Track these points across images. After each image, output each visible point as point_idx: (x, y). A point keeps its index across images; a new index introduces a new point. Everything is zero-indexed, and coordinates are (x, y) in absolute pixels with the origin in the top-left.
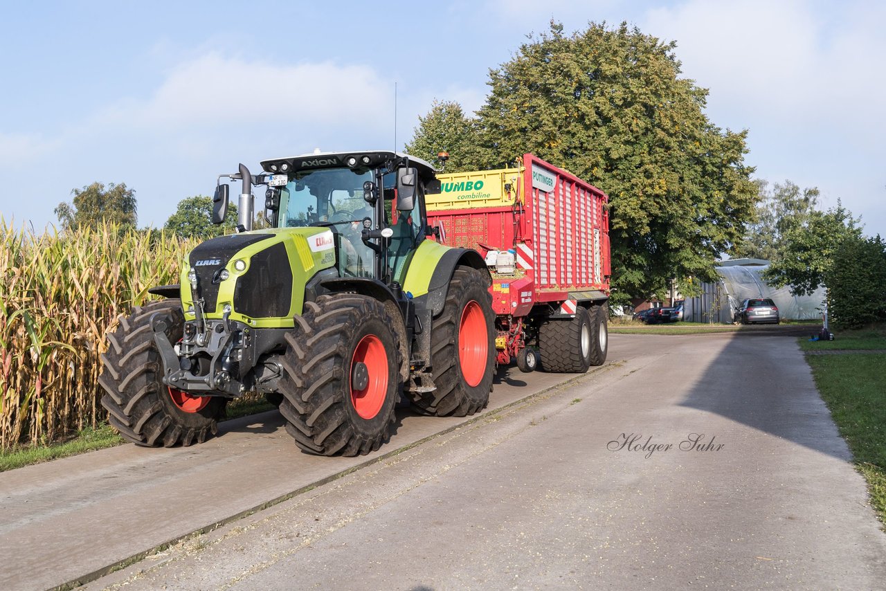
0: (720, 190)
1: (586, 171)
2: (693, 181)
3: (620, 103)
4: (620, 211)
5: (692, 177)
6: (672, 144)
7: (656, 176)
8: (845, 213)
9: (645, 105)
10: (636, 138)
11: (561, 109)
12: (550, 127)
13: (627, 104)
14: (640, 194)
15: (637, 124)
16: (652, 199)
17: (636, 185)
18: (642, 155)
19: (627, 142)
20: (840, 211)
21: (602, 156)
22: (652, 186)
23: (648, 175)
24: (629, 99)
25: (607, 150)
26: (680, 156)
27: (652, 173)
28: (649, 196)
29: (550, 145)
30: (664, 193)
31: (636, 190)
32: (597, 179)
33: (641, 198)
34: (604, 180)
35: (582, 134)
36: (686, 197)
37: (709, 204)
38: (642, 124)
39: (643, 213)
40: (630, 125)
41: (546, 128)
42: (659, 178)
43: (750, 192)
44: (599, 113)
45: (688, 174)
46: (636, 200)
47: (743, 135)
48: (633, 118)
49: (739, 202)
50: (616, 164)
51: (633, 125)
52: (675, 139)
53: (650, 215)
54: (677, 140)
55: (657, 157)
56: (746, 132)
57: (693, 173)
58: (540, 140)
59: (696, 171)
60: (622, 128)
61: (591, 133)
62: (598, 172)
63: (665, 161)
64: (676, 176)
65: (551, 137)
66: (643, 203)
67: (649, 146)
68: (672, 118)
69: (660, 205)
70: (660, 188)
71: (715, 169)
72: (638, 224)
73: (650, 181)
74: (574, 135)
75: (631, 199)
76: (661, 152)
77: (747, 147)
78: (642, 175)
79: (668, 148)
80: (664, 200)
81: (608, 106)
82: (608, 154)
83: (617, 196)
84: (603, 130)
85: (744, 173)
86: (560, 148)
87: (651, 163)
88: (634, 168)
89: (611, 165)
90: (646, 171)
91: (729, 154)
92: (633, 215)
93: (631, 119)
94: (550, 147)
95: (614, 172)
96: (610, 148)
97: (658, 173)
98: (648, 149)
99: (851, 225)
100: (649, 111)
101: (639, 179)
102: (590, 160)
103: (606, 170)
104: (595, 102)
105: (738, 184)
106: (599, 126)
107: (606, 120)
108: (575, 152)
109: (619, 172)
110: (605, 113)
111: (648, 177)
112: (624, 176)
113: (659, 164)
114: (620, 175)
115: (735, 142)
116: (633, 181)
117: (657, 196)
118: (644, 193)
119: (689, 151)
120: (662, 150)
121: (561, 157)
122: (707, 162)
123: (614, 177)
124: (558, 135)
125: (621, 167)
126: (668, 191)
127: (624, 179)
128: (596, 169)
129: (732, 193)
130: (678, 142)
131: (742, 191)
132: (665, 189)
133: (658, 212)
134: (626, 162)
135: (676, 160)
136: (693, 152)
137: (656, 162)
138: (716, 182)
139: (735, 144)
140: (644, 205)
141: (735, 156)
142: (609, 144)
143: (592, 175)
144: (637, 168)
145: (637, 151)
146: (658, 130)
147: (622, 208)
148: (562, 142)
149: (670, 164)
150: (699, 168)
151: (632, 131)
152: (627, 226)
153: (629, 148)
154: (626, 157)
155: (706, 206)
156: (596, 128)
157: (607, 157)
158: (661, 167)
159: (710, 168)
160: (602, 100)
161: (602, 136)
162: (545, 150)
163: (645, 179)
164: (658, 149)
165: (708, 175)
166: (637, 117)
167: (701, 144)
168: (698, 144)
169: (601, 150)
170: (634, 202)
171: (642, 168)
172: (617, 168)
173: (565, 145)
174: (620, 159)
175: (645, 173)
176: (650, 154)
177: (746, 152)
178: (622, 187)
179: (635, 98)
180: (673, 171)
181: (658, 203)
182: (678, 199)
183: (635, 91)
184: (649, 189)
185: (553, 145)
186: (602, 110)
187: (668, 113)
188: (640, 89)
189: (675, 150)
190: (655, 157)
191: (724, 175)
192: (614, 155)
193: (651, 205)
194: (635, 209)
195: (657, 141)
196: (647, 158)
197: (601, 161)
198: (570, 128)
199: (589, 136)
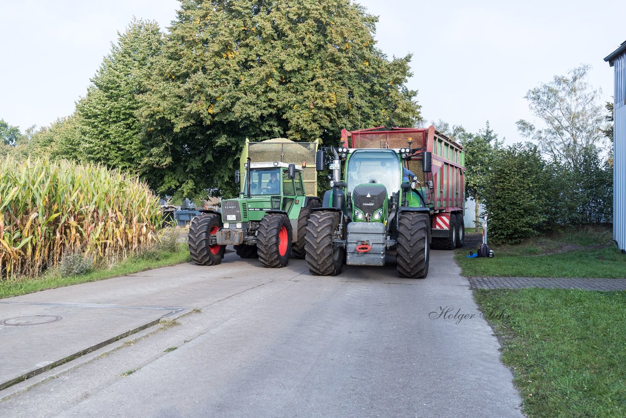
0: (386, 109)
1: (261, 82)
2: (361, 97)
3: (295, 18)
4: (293, 122)
5: (361, 93)
6: (342, 60)
7: (326, 88)
8: (492, 135)
9: (317, 20)
10: (309, 52)
11: (239, 22)
12: (226, 37)
13: (301, 19)
14: (312, 107)
15: (310, 40)
16: (323, 112)
17: (308, 97)
18: (315, 70)
19: (301, 56)
20: (488, 132)
21: (277, 69)
22: (322, 98)
23: (319, 87)
24: (303, 15)
25: (282, 63)
26: (350, 72)
27: (322, 86)
28: (320, 108)
29: (228, 56)
30: (334, 106)
31: (307, 103)
32: (272, 90)
33: (313, 111)
34: (278, 92)
35: (259, 48)
36: (354, 111)
37: (376, 121)
38: (314, 38)
39: (314, 126)
40: (302, 39)
41: (222, 38)
42: (329, 91)
43: (412, 111)
44: (276, 28)
45: (357, 91)
46: (307, 112)
47: (408, 59)
48: (306, 34)
49: (403, 120)
50: (290, 77)
51: (306, 40)
52: (345, 55)
53: (322, 127)
54: (347, 55)
55: (328, 71)
56: (410, 57)
57: (362, 89)
58: (216, 49)
59: (365, 88)
60: (296, 42)
61: (268, 46)
62: (273, 83)
63: (335, 75)
64: (345, 91)
65: (227, 47)
66: (314, 115)
67: (322, 62)
68: (342, 34)
69: (331, 119)
70: (330, 101)
71: (381, 89)
72: (311, 135)
73: (321, 94)
74: (251, 48)
75: (303, 111)
76: (332, 67)
77: (411, 71)
78: (313, 88)
79: (338, 64)
80: (334, 113)
81: (284, 21)
82: (282, 67)
83: (291, 108)
84: (279, 43)
85: (409, 95)
86: (237, 60)
87: (323, 77)
88: (307, 82)
89: (286, 78)
90: (317, 84)
91: (395, 75)
92: (306, 127)
93: (304, 34)
94: (227, 58)
95: (288, 85)
96: (285, 61)
97: (328, 86)
98: (320, 64)
99: (496, 145)
100: (321, 28)
101: (311, 92)
102: (264, 70)
103: (281, 83)
104: (272, 17)
105: (402, 103)
106: (275, 40)
107: (281, 35)
108: (252, 64)
109: (292, 85)
110: (280, 27)
111: (319, 91)
112: (297, 89)
113: (330, 78)
114: (293, 88)
115: (400, 66)
116: (306, 93)
117: (328, 109)
118: (316, 106)
119: (359, 69)
120: (333, 65)
121: (238, 68)
122: (375, 82)
123: (288, 89)
124: (234, 45)
125: (294, 80)
126: (338, 105)
127: (297, 92)
128: (271, 80)
129: (397, 111)
130: (348, 57)
131: (405, 110)
132: (335, 102)
133: (328, 125)
134: (299, 76)
135: (346, 76)
136: (363, 70)
137: (327, 76)
138: (383, 101)
139: (401, 67)
140: (316, 117)
141: (400, 77)
142: (283, 56)
143: (267, 87)
144: (309, 81)
145: (310, 66)
146: (329, 45)
147: (295, 119)
148: (238, 54)
149: (340, 79)
150: (367, 86)
151: (305, 45)
152: (301, 137)
153: (304, 62)
154: (299, 69)
155: (374, 123)
156: (272, 41)
157: (281, 69)
158: (331, 81)
159: (377, 88)
160: (279, 14)
161: (277, 49)
162: (222, 61)
163: (317, 92)
164: (329, 63)
165: (377, 94)
166: (309, 32)
167: (370, 65)
168: (367, 64)
169: (275, 63)
170: (306, 115)
171: (314, 82)
172: (290, 81)
173: (242, 58)
174: (293, 71)
175: (316, 86)
176: (322, 69)
177: (410, 76)
178: (295, 99)
179: (308, 14)
180: (342, 85)
181: (329, 116)
182: (346, 112)
183: (308, 6)
184: (319, 102)
185: (230, 56)
186: (278, 25)
187: (339, 29)
188: (313, 6)
189: (345, 65)
190: (326, 71)
191: (390, 95)
192: (288, 67)
193: (321, 118)
194: (307, 121)
195: (329, 56)
196: (319, 73)
197: (276, 73)
198: (247, 41)
199: (266, 50)
